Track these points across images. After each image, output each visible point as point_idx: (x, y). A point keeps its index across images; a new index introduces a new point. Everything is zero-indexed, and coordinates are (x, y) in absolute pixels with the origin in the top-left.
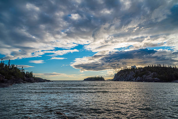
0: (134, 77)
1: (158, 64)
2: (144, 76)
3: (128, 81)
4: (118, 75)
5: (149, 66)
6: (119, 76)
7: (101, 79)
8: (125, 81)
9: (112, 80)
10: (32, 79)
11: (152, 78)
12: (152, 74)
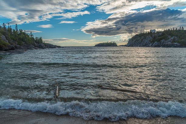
0: (151, 42)
1: (180, 27)
2: (162, 41)
3: (143, 46)
4: (132, 41)
5: (169, 30)
6: (134, 41)
7: (113, 45)
8: (140, 46)
9: (125, 46)
10: (42, 45)
11: (171, 42)
12: (172, 38)
